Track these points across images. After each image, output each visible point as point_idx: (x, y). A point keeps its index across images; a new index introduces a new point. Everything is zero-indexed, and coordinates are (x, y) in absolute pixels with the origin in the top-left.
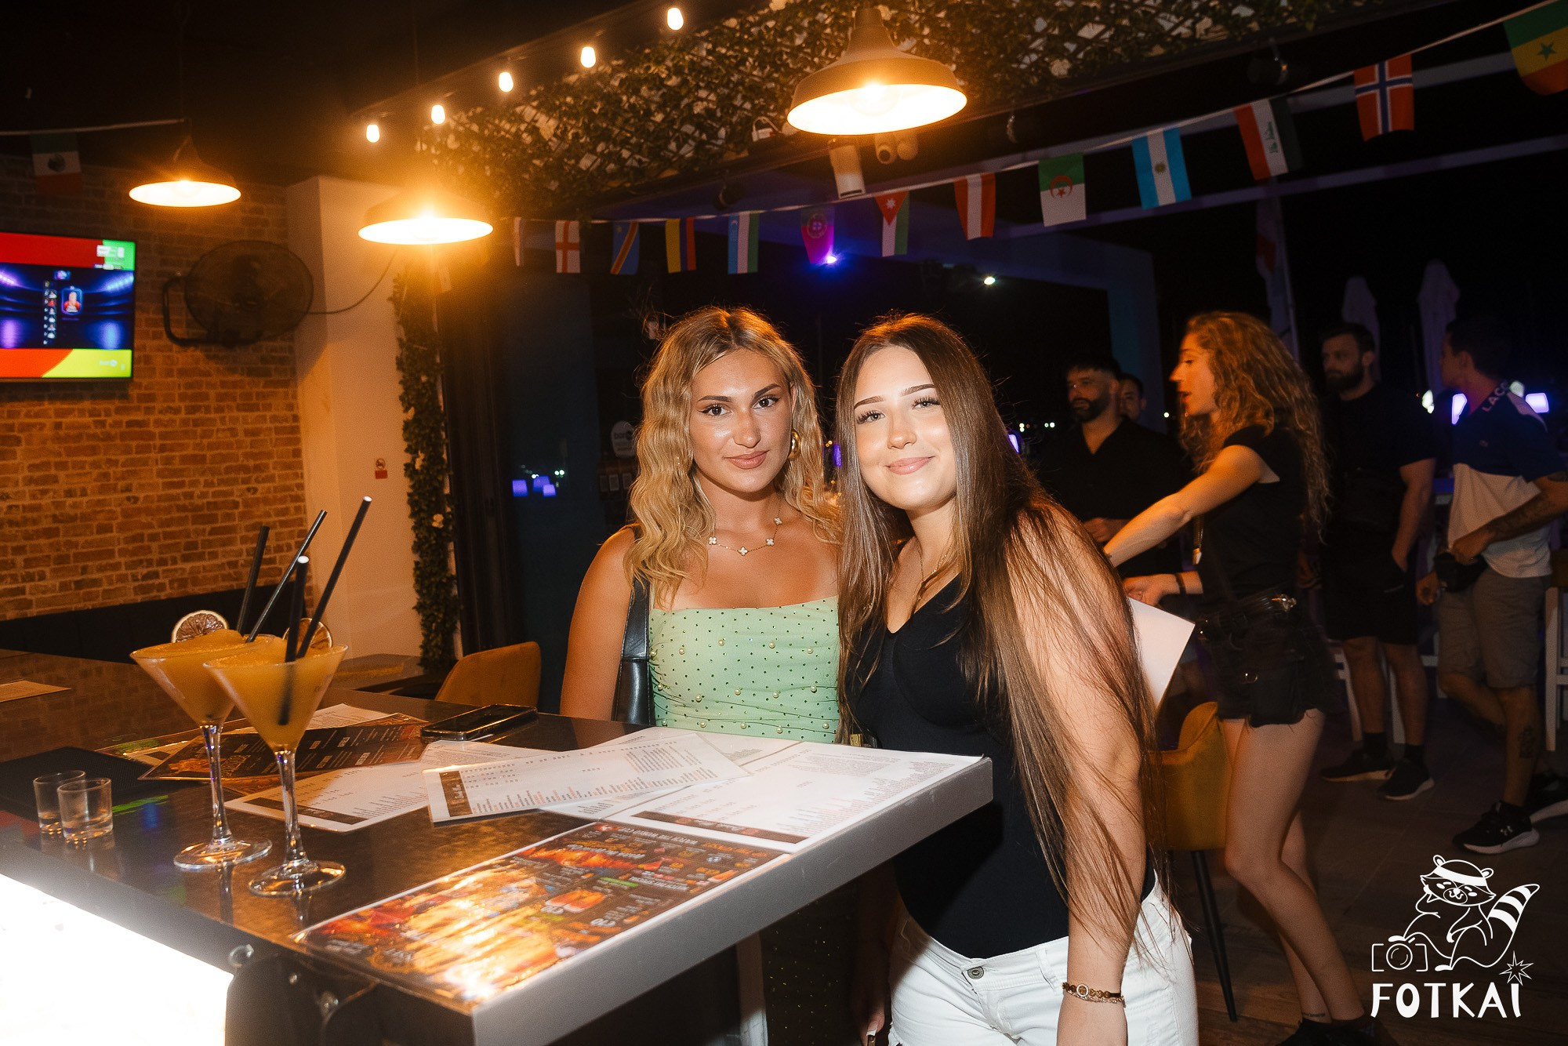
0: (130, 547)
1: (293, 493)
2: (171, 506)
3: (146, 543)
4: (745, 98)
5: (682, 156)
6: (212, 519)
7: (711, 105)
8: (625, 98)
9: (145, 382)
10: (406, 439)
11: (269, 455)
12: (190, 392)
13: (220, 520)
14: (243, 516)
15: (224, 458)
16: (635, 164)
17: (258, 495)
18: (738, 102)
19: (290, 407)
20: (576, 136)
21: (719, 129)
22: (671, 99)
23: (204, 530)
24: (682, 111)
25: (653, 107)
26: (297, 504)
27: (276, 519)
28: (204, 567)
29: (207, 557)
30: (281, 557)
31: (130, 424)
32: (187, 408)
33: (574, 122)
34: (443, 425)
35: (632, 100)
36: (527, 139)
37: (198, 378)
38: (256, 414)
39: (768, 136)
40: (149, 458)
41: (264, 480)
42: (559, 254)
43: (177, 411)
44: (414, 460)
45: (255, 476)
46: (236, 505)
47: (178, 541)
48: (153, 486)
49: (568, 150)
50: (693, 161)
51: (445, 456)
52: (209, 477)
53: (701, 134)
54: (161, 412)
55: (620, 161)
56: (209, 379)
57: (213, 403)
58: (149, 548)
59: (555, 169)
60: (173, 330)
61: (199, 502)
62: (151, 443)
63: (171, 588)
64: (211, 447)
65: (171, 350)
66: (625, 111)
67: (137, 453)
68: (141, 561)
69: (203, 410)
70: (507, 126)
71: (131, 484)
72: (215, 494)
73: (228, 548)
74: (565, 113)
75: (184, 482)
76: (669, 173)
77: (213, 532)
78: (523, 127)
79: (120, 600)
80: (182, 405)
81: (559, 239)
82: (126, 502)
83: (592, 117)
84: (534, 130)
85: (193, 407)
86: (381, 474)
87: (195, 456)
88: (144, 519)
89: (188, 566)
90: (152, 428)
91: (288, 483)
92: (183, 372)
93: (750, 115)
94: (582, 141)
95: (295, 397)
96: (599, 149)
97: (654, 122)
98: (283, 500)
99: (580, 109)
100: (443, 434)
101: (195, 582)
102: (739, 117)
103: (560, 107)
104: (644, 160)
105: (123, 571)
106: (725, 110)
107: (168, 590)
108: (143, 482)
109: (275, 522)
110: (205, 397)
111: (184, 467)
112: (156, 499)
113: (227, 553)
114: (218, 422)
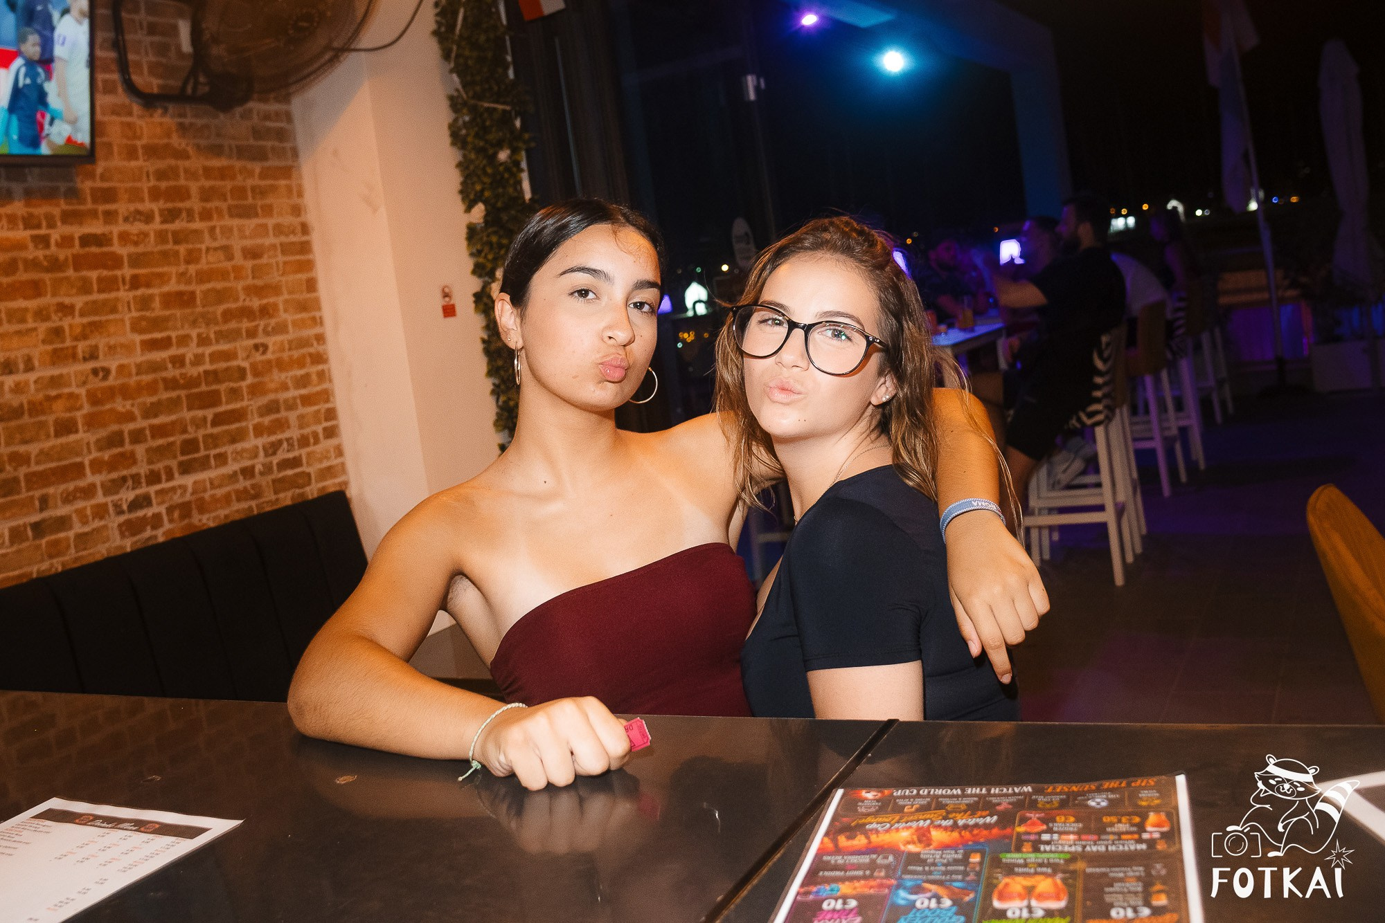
0: (106, 455)
1: (312, 350)
2: (155, 382)
3: (128, 447)
6: (211, 399)
10: (473, 254)
11: (276, 289)
12: (164, 185)
13: (224, 399)
14: (255, 390)
15: (221, 296)
17: (269, 356)
19: (297, 210)
23: (205, 419)
26: (320, 367)
27: (298, 393)
28: (211, 481)
30: (309, 454)
31: (86, 240)
32: (161, 211)
37: (173, 162)
38: (254, 222)
40: (117, 299)
41: (275, 331)
43: (148, 218)
45: (262, 323)
46: (242, 374)
47: (171, 439)
48: (128, 348)
52: (203, 330)
54: (126, 219)
56: (187, 163)
57: (195, 204)
58: (133, 454)
60: (132, 78)
61: (194, 371)
62: (118, 273)
63: (171, 521)
64: (203, 277)
65: (131, 113)
67: (100, 291)
68: (124, 479)
69: (184, 215)
71: (96, 347)
72: (215, 357)
73: (239, 446)
75: (169, 338)
77: (218, 420)
79: (100, 551)
80: (155, 207)
82: (91, 377)
85: (170, 211)
86: (449, 311)
87: (180, 294)
88: (121, 405)
89: (189, 480)
90: (117, 248)
91: (304, 334)
92: (152, 151)
98: (300, 363)
101: (202, 507)
105: (100, 498)
107: (167, 525)
108: (112, 342)
109: (294, 398)
110: (183, 194)
111: (167, 313)
112: (134, 371)
113: (239, 455)
114: (206, 235)
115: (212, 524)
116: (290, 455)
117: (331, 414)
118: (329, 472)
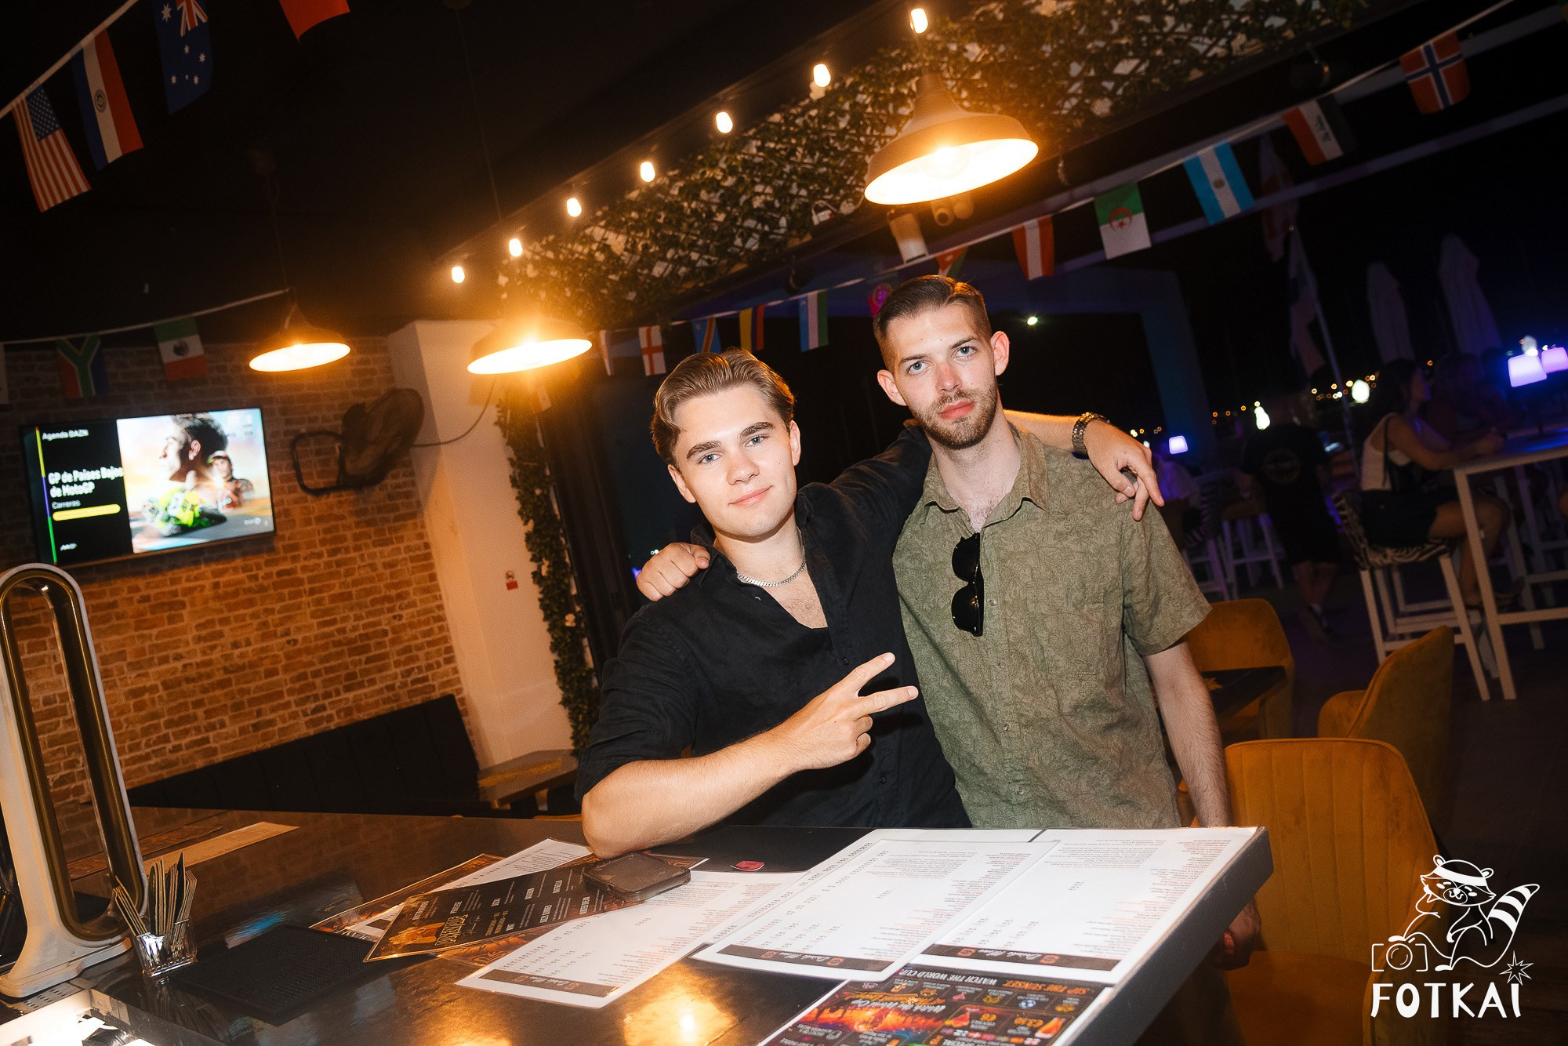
0: (297, 685)
1: (434, 614)
2: (327, 643)
3: (310, 680)
4: (800, 186)
5: (749, 250)
6: (365, 649)
7: (768, 198)
8: (686, 204)
9: (287, 534)
10: (530, 550)
11: (408, 583)
12: (329, 536)
13: (373, 649)
14: (393, 642)
15: (368, 592)
16: (705, 264)
17: (404, 621)
18: (794, 190)
19: (421, 536)
20: (646, 247)
21: (779, 219)
22: (730, 198)
24: (742, 208)
25: (714, 208)
26: (440, 624)
27: (424, 640)
28: (365, 695)
29: (366, 684)
30: (433, 674)
31: (281, 573)
32: (328, 551)
33: (641, 234)
34: (561, 531)
35: (693, 205)
36: (600, 257)
37: (334, 523)
38: (391, 547)
39: (828, 217)
40: (301, 602)
41: (408, 606)
42: (646, 358)
43: (319, 555)
44: (539, 568)
45: (398, 604)
46: (385, 633)
47: (339, 673)
48: (309, 627)
49: (640, 261)
50: (760, 252)
51: (567, 560)
52: (357, 612)
53: (763, 226)
54: (305, 559)
55: (691, 264)
56: (344, 522)
57: (350, 543)
58: (313, 684)
59: (631, 280)
60: (306, 482)
61: (353, 635)
62: (302, 588)
63: (339, 717)
64: (355, 583)
65: (306, 501)
66: (689, 217)
67: (290, 599)
68: (308, 697)
69: (343, 551)
70: (580, 248)
71: (289, 629)
72: (365, 626)
73: (384, 674)
74: (633, 228)
75: (335, 619)
76: (739, 267)
77: (368, 661)
78: (594, 247)
79: (294, 736)
80: (324, 549)
81: (644, 344)
82: (287, 645)
83: (659, 227)
84: (605, 248)
85: (333, 550)
86: (512, 585)
87: (342, 594)
88: (305, 658)
89: (351, 695)
90: (300, 575)
91: (429, 605)
92: (319, 519)
93: (807, 201)
94: (652, 250)
95: (423, 526)
96: (669, 255)
97: (717, 222)
98: (427, 622)
99: (646, 221)
100: (563, 540)
101: (359, 709)
102: (798, 205)
103: (626, 222)
104: (713, 259)
105: (294, 708)
106: (783, 200)
107: (337, 720)
108: (299, 624)
109: (422, 644)
110: (343, 539)
111: (333, 605)
112: (313, 639)
113: (383, 679)
114: (358, 559)
115: (366, 718)
116: (420, 676)
117: (449, 650)
118: (449, 683)
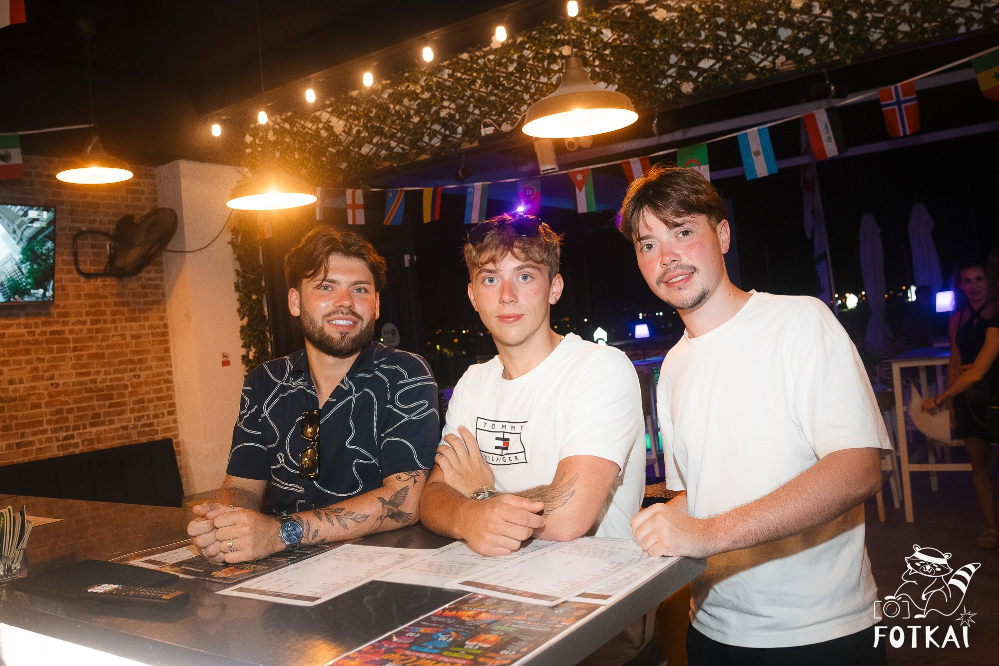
0: (55, 418)
1: (164, 378)
2: (81, 389)
3: (65, 415)
4: (475, 107)
5: (433, 146)
6: (110, 397)
7: (452, 112)
8: (392, 106)
9: (62, 304)
10: (243, 339)
11: (148, 352)
12: (93, 310)
13: (115, 397)
14: (131, 394)
15: (117, 355)
16: (400, 150)
17: (141, 379)
18: (471, 109)
19: (162, 318)
20: (359, 132)
21: (457, 127)
22: (425, 106)
23: (105, 405)
24: (432, 116)
25: (412, 112)
26: (168, 385)
27: (154, 396)
28: (105, 431)
29: (107, 423)
30: (158, 422)
31: (53, 333)
32: (91, 321)
33: (357, 122)
34: (268, 328)
35: (397, 108)
36: (324, 133)
37: (98, 300)
38: (139, 323)
39: (492, 132)
40: (66, 356)
41: (145, 369)
42: (350, 212)
43: (84, 323)
44: (248, 353)
45: (138, 366)
46: (126, 387)
47: (86, 413)
48: (69, 376)
49: (353, 141)
50: (441, 149)
51: (269, 350)
52: (107, 368)
53: (445, 131)
54: (73, 324)
55: (390, 149)
56: (106, 300)
57: (108, 317)
58: (67, 418)
59: (345, 154)
60: (81, 267)
61: (101, 385)
62: (67, 345)
63: (83, 446)
64: (108, 347)
65: (79, 282)
66: (393, 115)
67: (58, 353)
68: (62, 428)
69: (102, 321)
70: (310, 125)
71: (54, 375)
72: (111, 380)
73: (121, 417)
74: (351, 116)
75: (90, 372)
76: (424, 157)
77: (110, 406)
78: (321, 126)
80: (88, 319)
81: (349, 201)
82: (50, 387)
83: (370, 119)
84: (329, 128)
85: (95, 320)
86: (226, 363)
87: (98, 354)
88: (63, 398)
89: (94, 430)
90: (67, 336)
91: (161, 370)
92: (88, 296)
93: (479, 118)
94: (362, 135)
95: (165, 311)
96: (375, 140)
97: (412, 122)
98: (158, 383)
99: (361, 114)
100: (268, 334)
101: (99, 441)
102: (472, 119)
103: (347, 112)
104: (406, 148)
105: (49, 435)
106: (462, 115)
107: (81, 447)
108: (62, 373)
109: (153, 398)
110: (103, 313)
111: (89, 361)
112: (71, 384)
113: (120, 420)
114: (113, 330)
115: (103, 448)
116: (149, 422)
117: (173, 405)
118: (169, 429)
